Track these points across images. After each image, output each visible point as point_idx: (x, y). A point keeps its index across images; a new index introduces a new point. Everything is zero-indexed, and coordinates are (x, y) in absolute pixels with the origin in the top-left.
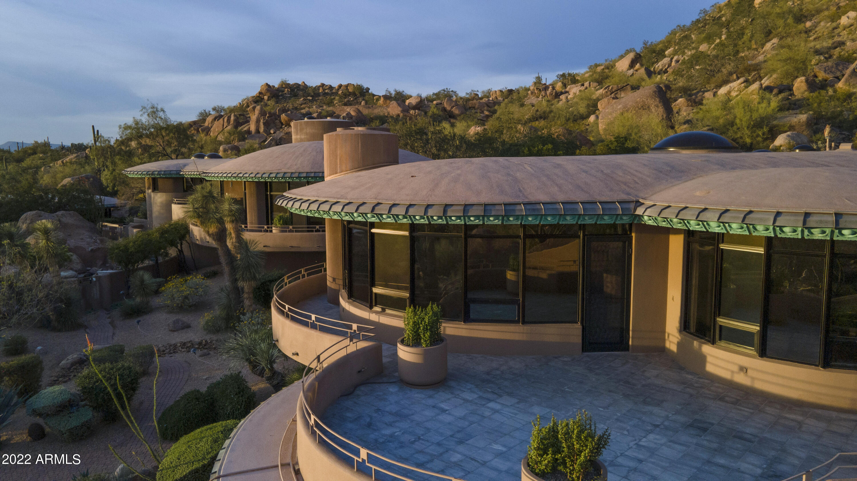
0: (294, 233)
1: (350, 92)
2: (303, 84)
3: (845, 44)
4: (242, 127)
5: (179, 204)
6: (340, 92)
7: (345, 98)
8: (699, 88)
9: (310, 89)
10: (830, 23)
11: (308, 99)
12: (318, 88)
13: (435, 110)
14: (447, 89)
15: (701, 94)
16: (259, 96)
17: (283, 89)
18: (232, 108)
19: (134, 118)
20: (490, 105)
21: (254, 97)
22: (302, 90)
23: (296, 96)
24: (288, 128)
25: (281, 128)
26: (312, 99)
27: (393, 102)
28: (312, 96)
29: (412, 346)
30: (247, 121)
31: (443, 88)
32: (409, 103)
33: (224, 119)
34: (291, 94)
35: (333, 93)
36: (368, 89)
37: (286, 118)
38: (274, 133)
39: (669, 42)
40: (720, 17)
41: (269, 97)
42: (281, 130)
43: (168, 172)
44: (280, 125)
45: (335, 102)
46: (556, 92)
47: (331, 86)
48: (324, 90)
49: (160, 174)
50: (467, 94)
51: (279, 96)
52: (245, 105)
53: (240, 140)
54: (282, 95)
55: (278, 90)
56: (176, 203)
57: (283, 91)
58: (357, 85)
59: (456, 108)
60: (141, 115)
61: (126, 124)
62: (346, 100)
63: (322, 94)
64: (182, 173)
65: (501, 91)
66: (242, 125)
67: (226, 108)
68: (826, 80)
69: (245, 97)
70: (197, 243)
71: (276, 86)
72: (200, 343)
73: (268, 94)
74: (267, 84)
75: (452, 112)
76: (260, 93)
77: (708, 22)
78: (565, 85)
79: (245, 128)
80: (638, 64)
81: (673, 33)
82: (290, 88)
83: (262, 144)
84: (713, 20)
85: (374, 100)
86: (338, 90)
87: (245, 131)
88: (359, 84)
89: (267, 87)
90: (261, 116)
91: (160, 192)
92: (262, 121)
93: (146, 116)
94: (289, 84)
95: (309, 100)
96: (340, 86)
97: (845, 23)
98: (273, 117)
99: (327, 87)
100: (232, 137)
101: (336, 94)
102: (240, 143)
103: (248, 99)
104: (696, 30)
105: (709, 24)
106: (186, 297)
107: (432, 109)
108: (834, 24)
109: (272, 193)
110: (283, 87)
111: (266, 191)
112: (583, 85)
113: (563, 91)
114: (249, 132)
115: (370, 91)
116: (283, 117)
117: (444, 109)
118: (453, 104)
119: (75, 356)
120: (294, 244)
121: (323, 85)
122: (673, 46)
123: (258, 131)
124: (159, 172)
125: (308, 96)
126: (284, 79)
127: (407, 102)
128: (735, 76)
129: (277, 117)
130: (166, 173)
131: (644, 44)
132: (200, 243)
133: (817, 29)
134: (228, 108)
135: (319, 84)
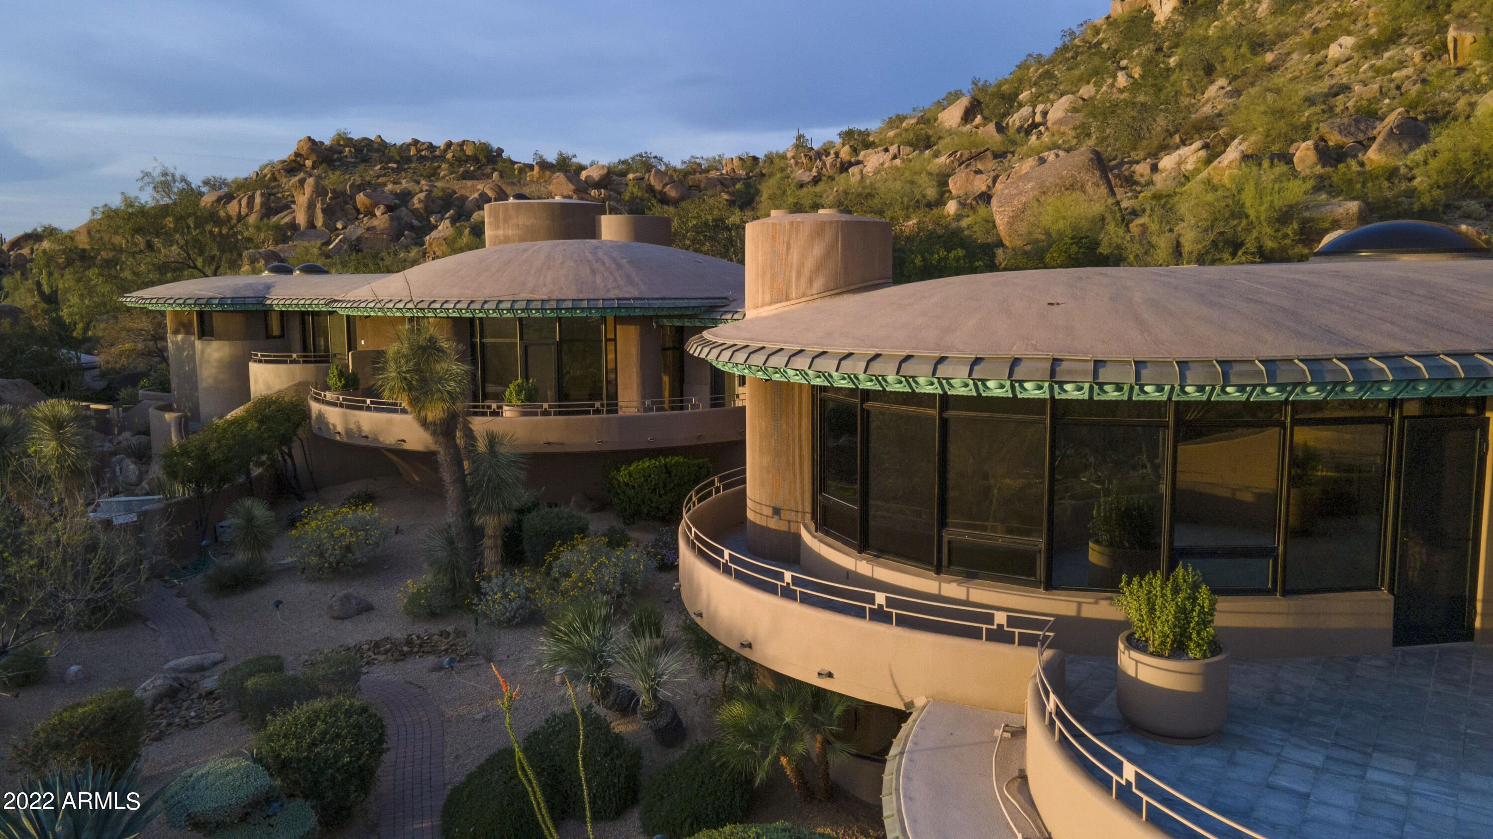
0: (552, 418)
1: (468, 156)
2: (379, 140)
3: (1350, 89)
4: (279, 216)
5: (267, 362)
6: (449, 155)
7: (460, 166)
8: (1119, 156)
9: (393, 149)
10: (1309, 55)
11: (389, 168)
12: (406, 147)
13: (635, 190)
14: (646, 153)
15: (1126, 166)
16: (295, 161)
17: (340, 148)
18: (242, 181)
19: (123, 193)
20: (726, 182)
21: (285, 161)
22: (378, 150)
23: (366, 160)
24: (370, 219)
25: (357, 218)
26: (398, 168)
27: (558, 174)
28: (396, 162)
29: (1169, 658)
30: (286, 206)
31: (638, 152)
32: (587, 177)
33: (240, 202)
34: (356, 157)
35: (436, 157)
36: (500, 151)
37: (367, 201)
38: (344, 228)
39: (1020, 81)
40: (1099, 43)
41: (314, 162)
42: (357, 223)
43: (240, 301)
44: (356, 215)
45: (442, 174)
46: (842, 163)
47: (431, 144)
48: (419, 151)
49: (222, 305)
50: (684, 162)
51: (335, 161)
52: (269, 176)
53: (277, 243)
54: (339, 159)
55: (331, 149)
56: (260, 361)
57: (341, 152)
58: (481, 144)
59: (671, 187)
60: (141, 189)
61: (106, 205)
62: (462, 169)
63: (415, 158)
64: (268, 302)
65: (740, 159)
66: (277, 213)
67: (229, 181)
68: (1342, 147)
69: (265, 162)
70: (338, 438)
71: (327, 142)
72: (409, 642)
73: (314, 157)
74: (309, 138)
75: (665, 193)
76: (297, 154)
77: (1081, 50)
78: (855, 151)
79: (283, 219)
80: (979, 117)
81: (1023, 66)
82: (355, 146)
83: (324, 248)
84: (1089, 48)
85: (514, 170)
86: (445, 151)
87: (286, 223)
88: (483, 141)
89: (309, 144)
90: (317, 197)
91: (216, 339)
92: (319, 206)
93: (149, 190)
94: (352, 139)
95: (393, 169)
96: (449, 145)
97: (1337, 56)
98: (341, 199)
99: (425, 146)
100: (262, 235)
101: (442, 158)
102: (280, 246)
103: (271, 164)
104: (1061, 62)
105: (1082, 53)
106: (348, 549)
107: (630, 188)
108: (1318, 57)
109: (484, 340)
110: (340, 145)
111: (473, 335)
112: (886, 150)
113: (853, 160)
114: (293, 226)
115: (504, 155)
116: (361, 198)
117: (651, 189)
118: (667, 179)
119: (159, 682)
120: (553, 437)
121: (416, 142)
122: (1028, 87)
123: (311, 225)
124: (222, 301)
125: (390, 161)
126: (343, 130)
127: (584, 175)
128: (1177, 139)
129: (348, 199)
130: (235, 301)
131: (974, 83)
132: (345, 440)
133: (1288, 65)
134: (233, 182)
135: (408, 140)
